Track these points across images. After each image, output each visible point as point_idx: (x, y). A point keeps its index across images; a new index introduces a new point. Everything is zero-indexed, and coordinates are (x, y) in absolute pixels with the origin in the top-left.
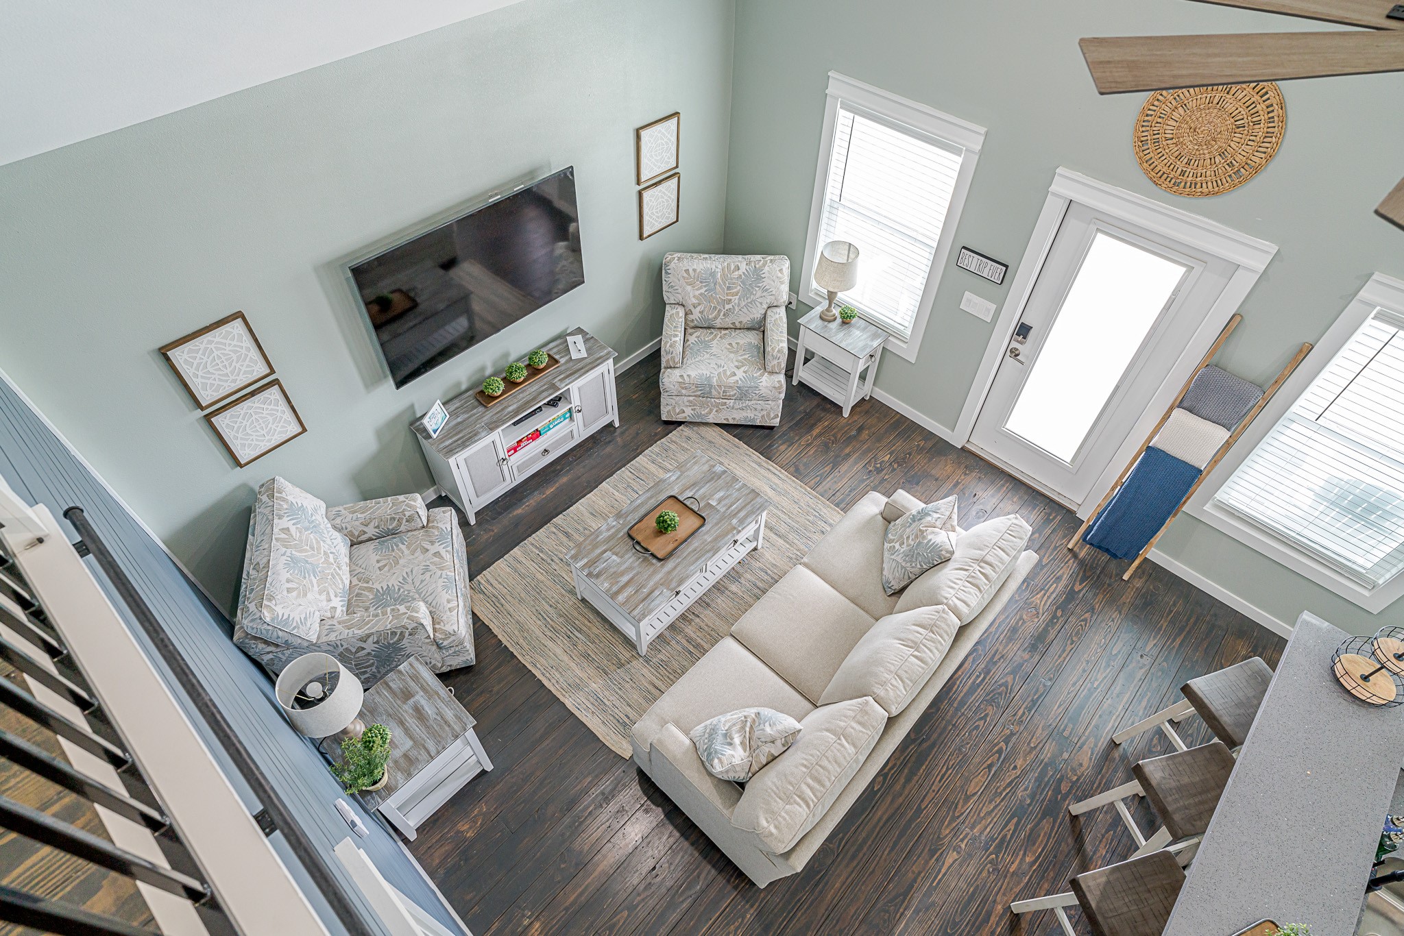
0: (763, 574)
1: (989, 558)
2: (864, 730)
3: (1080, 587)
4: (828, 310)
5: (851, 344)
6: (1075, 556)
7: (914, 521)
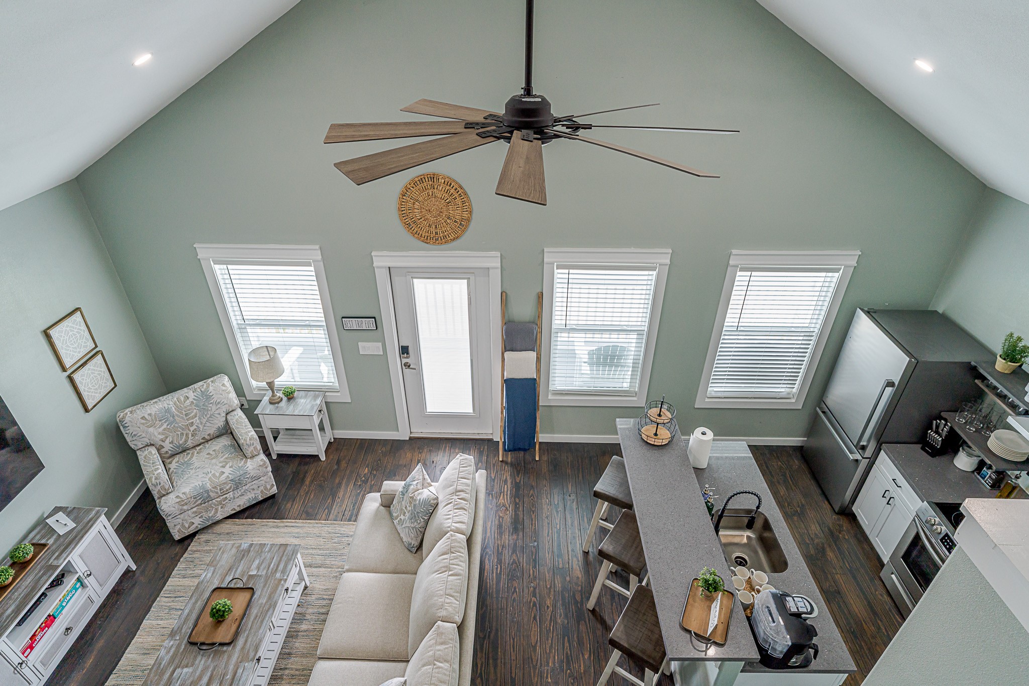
0: (321, 601)
1: (459, 488)
2: (447, 646)
3: (519, 479)
4: (273, 395)
5: (301, 410)
6: (506, 463)
7: (404, 495)
